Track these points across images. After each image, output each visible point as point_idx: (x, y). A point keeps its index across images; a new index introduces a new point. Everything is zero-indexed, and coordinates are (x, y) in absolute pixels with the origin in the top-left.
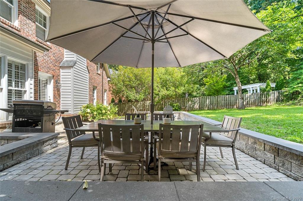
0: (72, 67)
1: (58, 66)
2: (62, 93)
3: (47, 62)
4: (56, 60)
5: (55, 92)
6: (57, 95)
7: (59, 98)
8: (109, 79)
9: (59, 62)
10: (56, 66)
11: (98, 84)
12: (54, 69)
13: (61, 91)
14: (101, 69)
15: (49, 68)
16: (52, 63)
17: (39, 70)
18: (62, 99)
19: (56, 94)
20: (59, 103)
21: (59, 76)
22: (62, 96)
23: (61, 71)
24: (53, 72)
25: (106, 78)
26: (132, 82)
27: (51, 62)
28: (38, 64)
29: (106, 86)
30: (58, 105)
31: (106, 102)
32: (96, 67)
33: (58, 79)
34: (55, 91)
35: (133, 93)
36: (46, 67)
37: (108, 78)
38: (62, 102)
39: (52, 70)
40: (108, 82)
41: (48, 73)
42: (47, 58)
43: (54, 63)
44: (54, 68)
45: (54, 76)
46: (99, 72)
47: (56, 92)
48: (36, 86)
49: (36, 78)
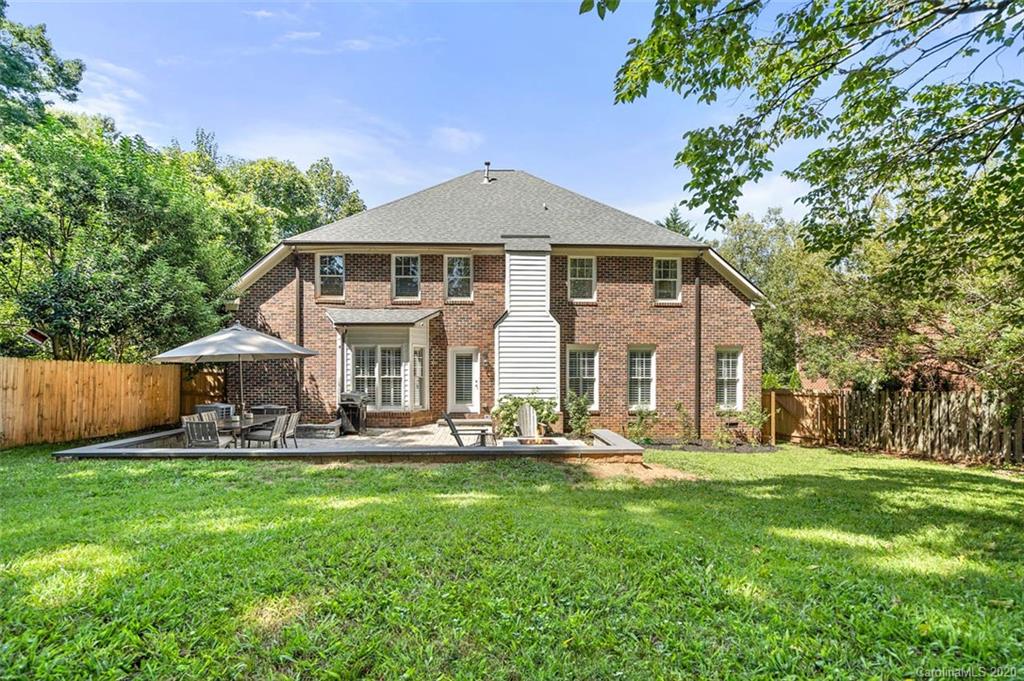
1: (489, 329)
3: (464, 329)
5: (481, 374)
6: (485, 379)
7: (490, 383)
10: (483, 329)
11: (667, 337)
14: (686, 287)
15: (467, 337)
16: (475, 326)
17: (447, 345)
20: (492, 392)
24: (476, 341)
25: (737, 304)
27: (472, 326)
28: (446, 336)
30: (490, 396)
31: (741, 389)
32: (648, 289)
34: (482, 371)
36: (461, 337)
37: (749, 301)
41: (465, 345)
42: (463, 322)
43: (479, 326)
44: (480, 334)
45: (479, 347)
46: (678, 299)
47: (484, 374)
48: (442, 368)
49: (442, 357)
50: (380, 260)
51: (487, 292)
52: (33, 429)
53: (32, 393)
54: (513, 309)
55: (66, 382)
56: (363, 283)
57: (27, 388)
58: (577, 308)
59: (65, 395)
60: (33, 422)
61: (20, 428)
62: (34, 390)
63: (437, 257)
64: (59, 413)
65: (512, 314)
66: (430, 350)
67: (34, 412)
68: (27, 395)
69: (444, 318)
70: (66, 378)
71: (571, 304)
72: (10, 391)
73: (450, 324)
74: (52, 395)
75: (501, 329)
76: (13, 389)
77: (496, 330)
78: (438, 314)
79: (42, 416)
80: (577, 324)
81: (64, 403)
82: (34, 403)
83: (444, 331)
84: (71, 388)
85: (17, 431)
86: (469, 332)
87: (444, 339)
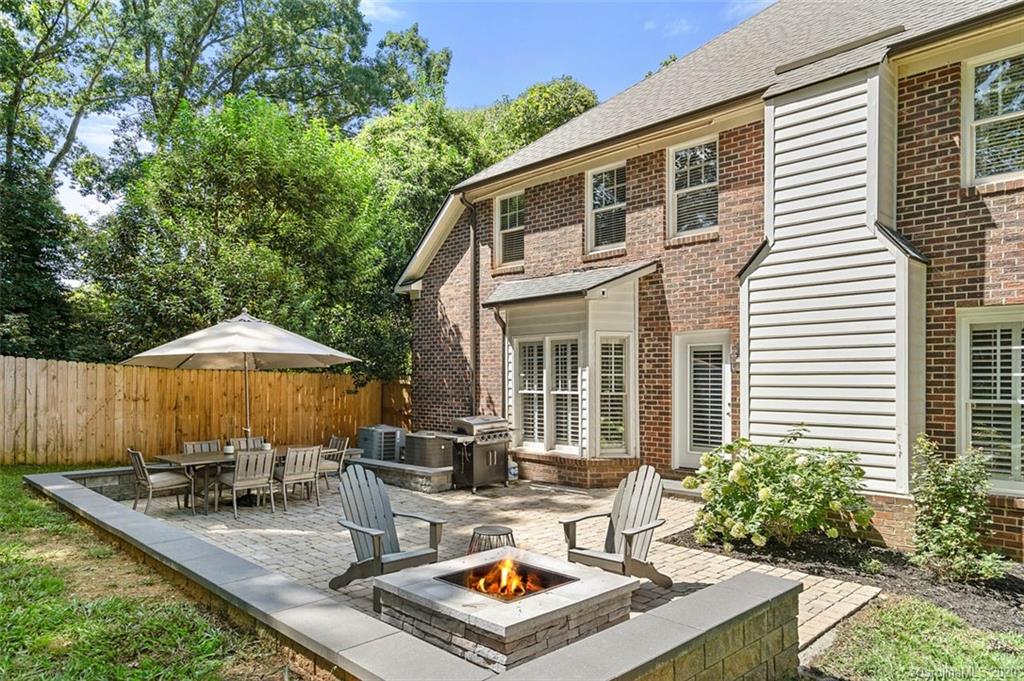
3: (700, 295)
5: (736, 388)
12: (729, 307)
15: (707, 310)
16: (720, 286)
17: (670, 329)
27: (714, 287)
28: (667, 312)
36: (694, 311)
39: (720, 314)
43: (729, 284)
44: (731, 301)
45: (731, 331)
48: (660, 377)
49: (661, 355)
50: (567, 186)
51: (745, 207)
52: (170, 445)
53: (167, 405)
54: (780, 233)
55: (211, 394)
56: (545, 233)
57: (162, 401)
58: (990, 202)
59: (210, 409)
60: (170, 437)
61: (155, 442)
62: (170, 401)
63: (652, 156)
64: (202, 429)
65: (779, 246)
66: (641, 341)
67: (171, 429)
68: (162, 408)
69: (664, 276)
70: (211, 389)
71: (973, 195)
72: (141, 404)
73: (674, 285)
74: (193, 408)
75: (754, 285)
76: (145, 401)
77: (744, 290)
78: (653, 268)
79: (180, 431)
80: (990, 249)
81: (208, 418)
82: (170, 417)
83: (664, 302)
84: (217, 401)
85: (151, 446)
86: (711, 300)
87: (664, 318)
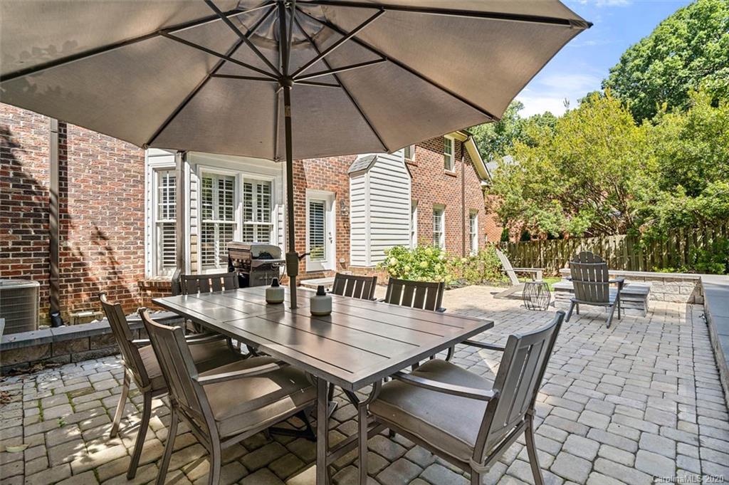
0: (366, 170)
1: (345, 174)
2: (352, 226)
3: (322, 170)
4: (341, 161)
5: (338, 224)
6: (342, 230)
7: (346, 235)
8: (485, 184)
9: (347, 165)
10: (340, 173)
11: (451, 199)
12: (336, 181)
13: (351, 220)
14: (457, 162)
15: (326, 180)
16: (332, 169)
17: (306, 187)
18: (352, 237)
19: (340, 227)
20: (348, 245)
21: (347, 191)
22: (352, 231)
23: (351, 181)
24: (334, 186)
25: (477, 180)
26: (552, 183)
27: (329, 168)
28: (305, 176)
29: (478, 202)
30: (346, 249)
31: (477, 241)
32: (442, 159)
33: (346, 198)
34: (339, 221)
35: (556, 214)
36: (320, 179)
37: (480, 180)
38: (352, 243)
39: (333, 184)
40: (484, 191)
41: (323, 189)
42: (322, 162)
43: (336, 169)
44: (337, 178)
45: (336, 194)
46: (453, 171)
47: (341, 225)
48: (301, 216)
49: (301, 202)
75: (372, 174)
77: (367, 175)
86: (328, 175)
87: (303, 179)
